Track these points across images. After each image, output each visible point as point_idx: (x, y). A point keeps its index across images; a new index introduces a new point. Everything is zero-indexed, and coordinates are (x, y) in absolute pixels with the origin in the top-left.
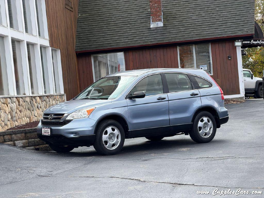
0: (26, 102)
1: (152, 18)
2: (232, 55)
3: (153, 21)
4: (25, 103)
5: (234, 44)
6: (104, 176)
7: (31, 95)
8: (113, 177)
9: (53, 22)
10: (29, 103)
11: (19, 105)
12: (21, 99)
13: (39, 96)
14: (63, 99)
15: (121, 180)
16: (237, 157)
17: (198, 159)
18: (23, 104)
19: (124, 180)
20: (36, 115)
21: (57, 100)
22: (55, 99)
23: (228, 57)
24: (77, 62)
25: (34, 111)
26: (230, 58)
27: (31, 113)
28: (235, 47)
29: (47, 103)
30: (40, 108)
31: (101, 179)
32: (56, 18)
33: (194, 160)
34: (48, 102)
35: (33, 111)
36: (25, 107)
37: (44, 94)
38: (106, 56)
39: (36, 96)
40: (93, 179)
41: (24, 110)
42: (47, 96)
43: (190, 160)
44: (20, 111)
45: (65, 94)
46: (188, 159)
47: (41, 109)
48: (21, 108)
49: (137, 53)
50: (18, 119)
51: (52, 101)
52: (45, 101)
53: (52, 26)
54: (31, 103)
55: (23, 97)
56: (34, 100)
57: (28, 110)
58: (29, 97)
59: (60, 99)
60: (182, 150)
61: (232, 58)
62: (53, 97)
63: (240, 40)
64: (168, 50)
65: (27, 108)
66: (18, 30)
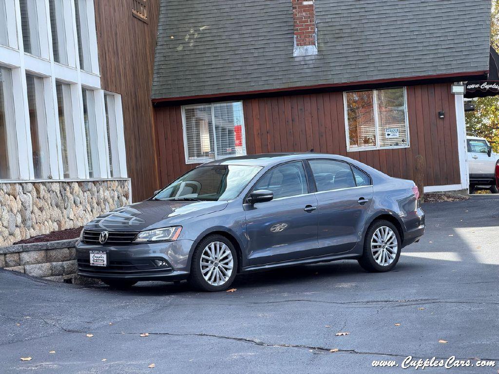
0: (53, 192)
1: (297, 38)
2: (446, 110)
3: (298, 45)
4: (50, 195)
5: (450, 89)
6: (186, 333)
7: (62, 179)
8: (204, 335)
9: (109, 43)
10: (59, 195)
11: (39, 197)
12: (42, 187)
13: (77, 182)
14: (126, 187)
15: (217, 340)
16: (441, 301)
17: (368, 303)
18: (47, 196)
19: (224, 340)
20: (72, 217)
21: (113, 190)
22: (110, 187)
23: (439, 113)
24: (154, 119)
25: (68, 209)
26: (441, 117)
27: (62, 213)
28: (453, 95)
29: (93, 194)
30: (79, 205)
31: (180, 338)
32: (114, 36)
33: (360, 306)
34: (96, 194)
35: (65, 209)
36: (50, 203)
37: (88, 178)
38: (208, 108)
39: (72, 182)
40: (166, 337)
41: (48, 207)
42: (94, 182)
43: (354, 305)
44: (41, 209)
45: (130, 179)
46: (349, 303)
47: (81, 206)
48: (41, 203)
49: (267, 104)
50: (37, 223)
51: (104, 192)
52: (89, 190)
53: (107, 52)
54: (62, 195)
55: (47, 183)
56: (68, 188)
57: (57, 207)
58: (59, 182)
59: (119, 187)
60: (340, 286)
61: (447, 116)
62: (106, 183)
63: (462, 83)
64: (327, 99)
65: (54, 203)
66: (39, 56)
